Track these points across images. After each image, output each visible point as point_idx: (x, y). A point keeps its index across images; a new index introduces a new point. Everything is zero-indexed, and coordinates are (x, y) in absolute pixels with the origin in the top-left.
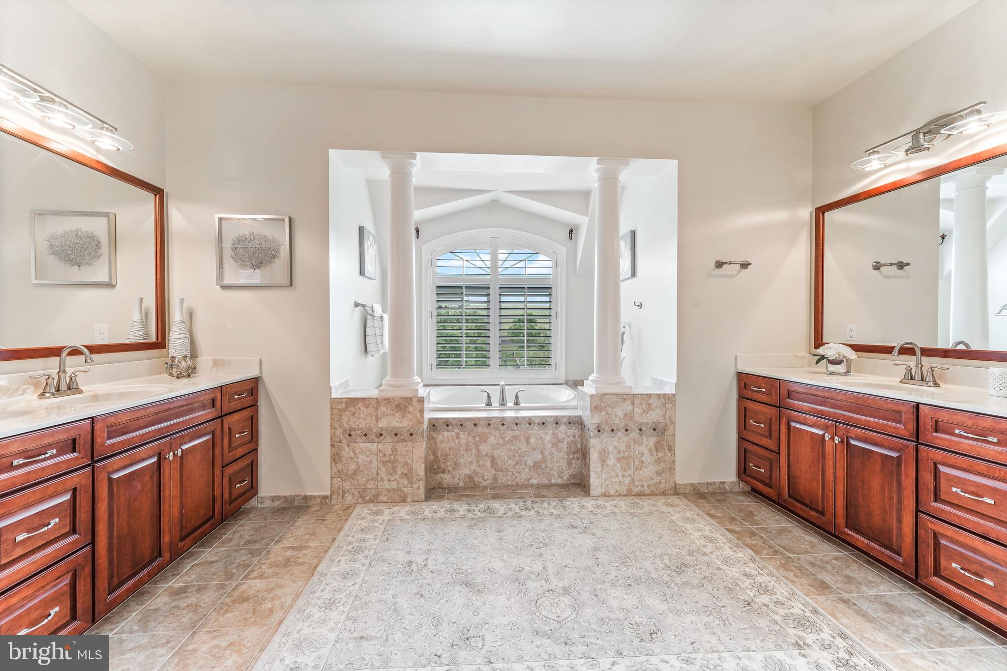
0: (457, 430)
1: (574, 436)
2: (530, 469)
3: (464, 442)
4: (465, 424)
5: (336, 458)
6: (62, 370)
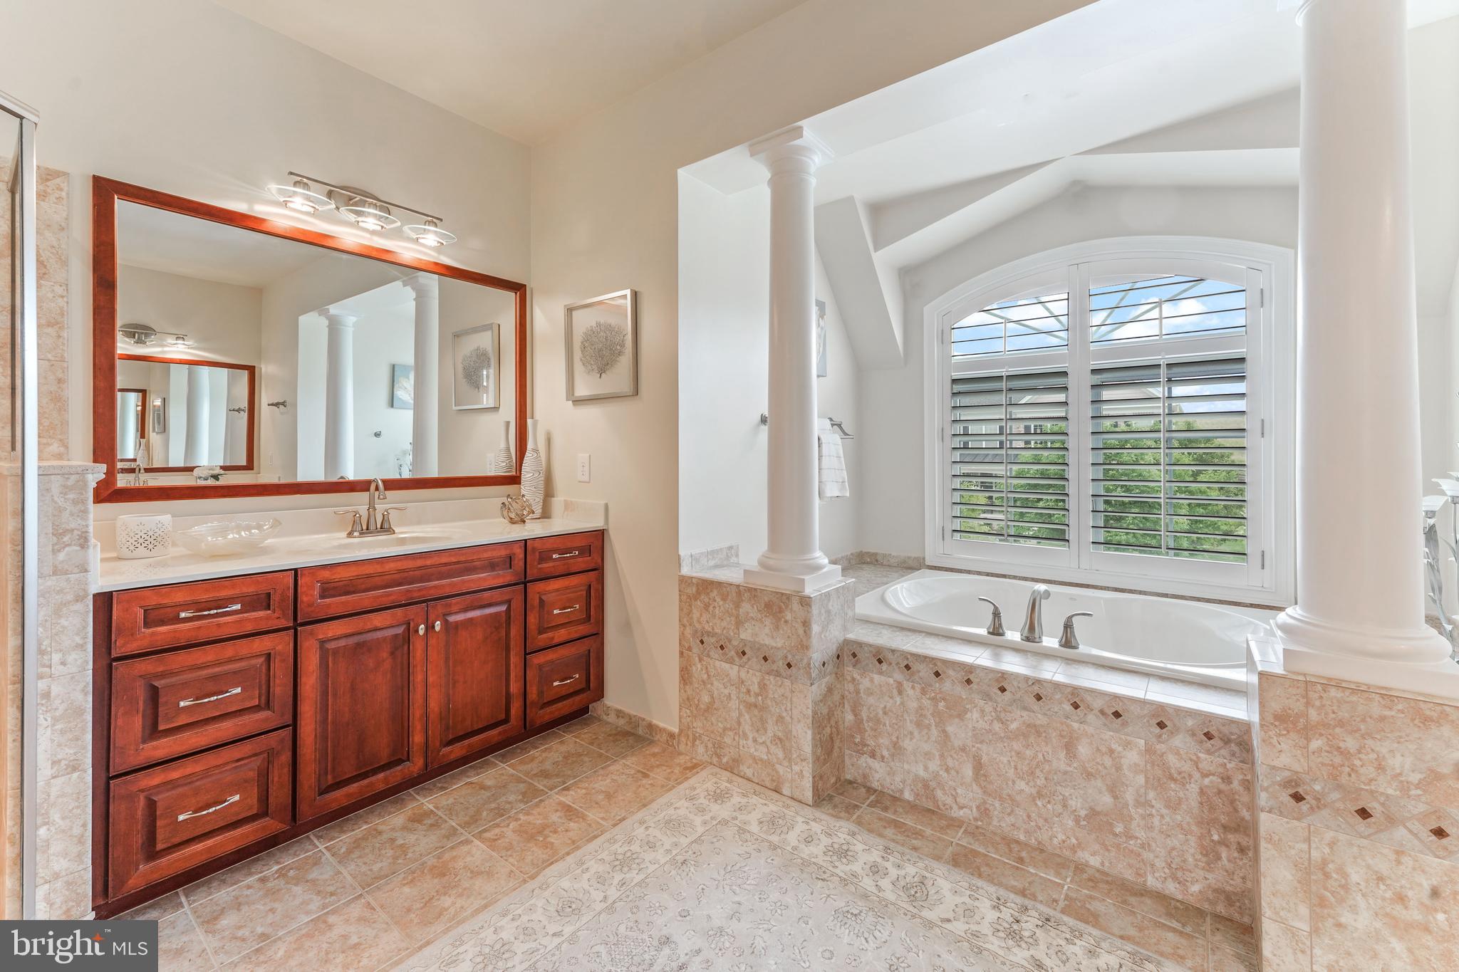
0: (898, 676)
3: (913, 705)
4: (915, 667)
5: (685, 676)
6: (372, 506)
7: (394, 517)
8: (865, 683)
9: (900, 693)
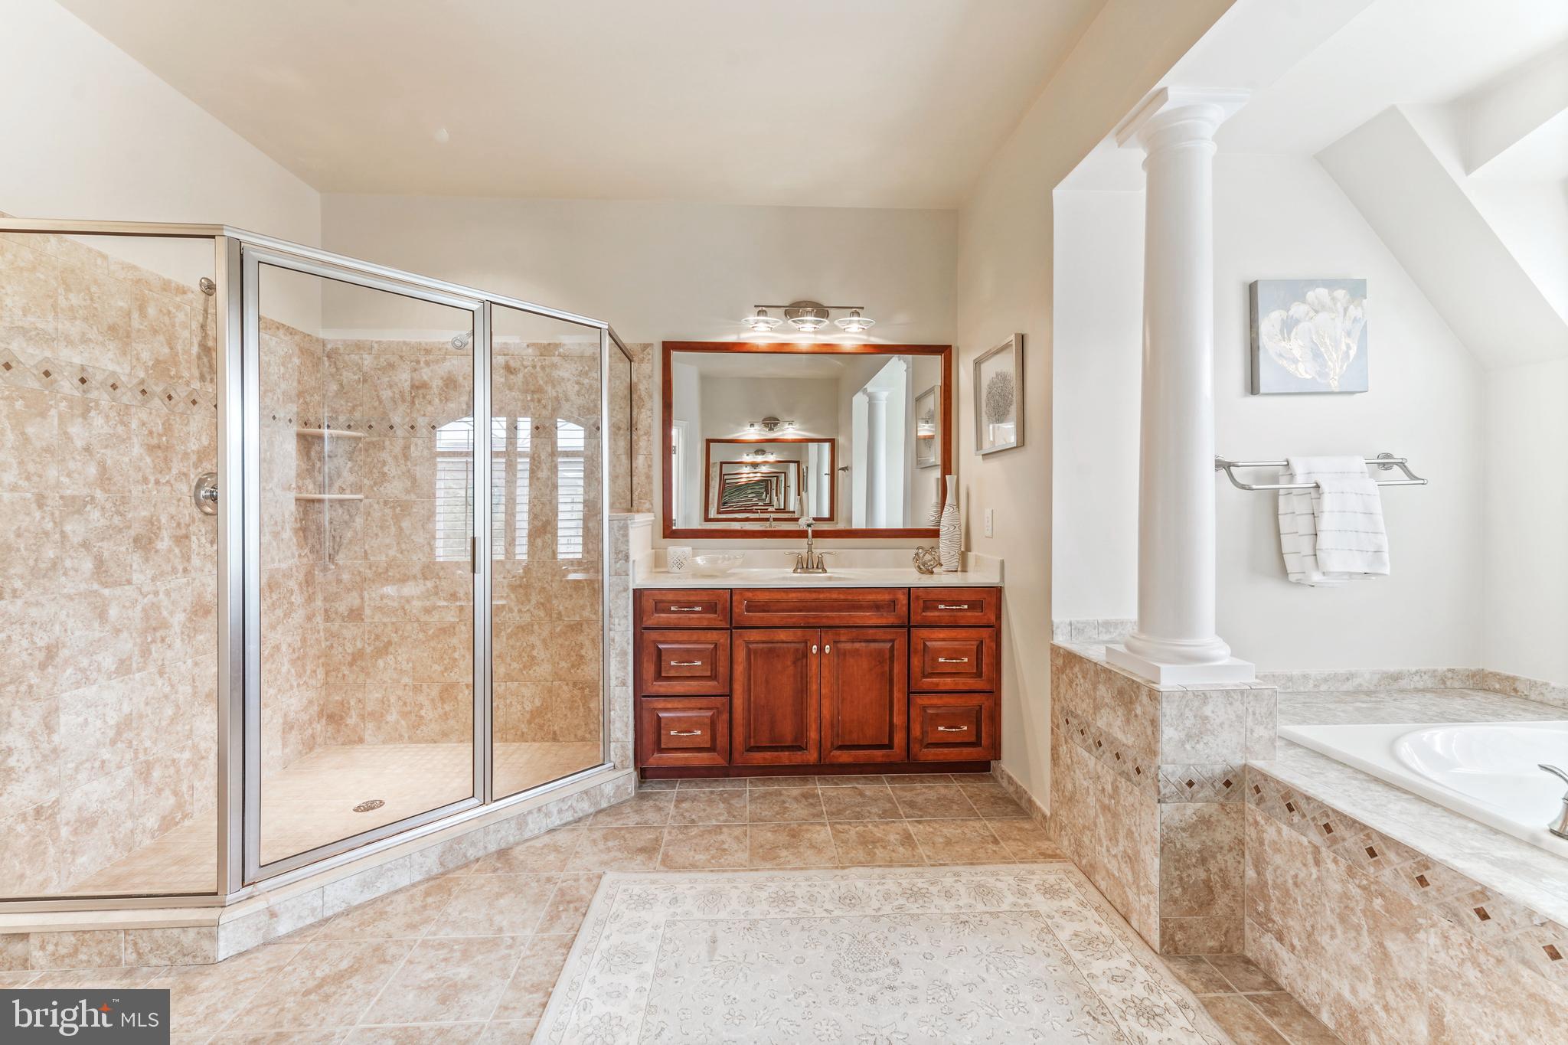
5: (1055, 756)
6: (810, 550)
7: (827, 559)
8: (1270, 833)
9: (1317, 863)
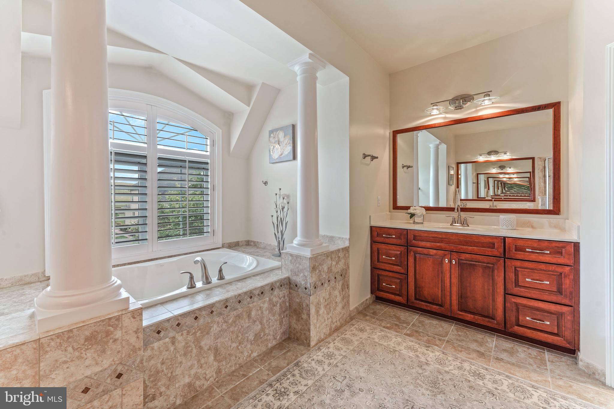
1: (284, 297)
2: (251, 344)
